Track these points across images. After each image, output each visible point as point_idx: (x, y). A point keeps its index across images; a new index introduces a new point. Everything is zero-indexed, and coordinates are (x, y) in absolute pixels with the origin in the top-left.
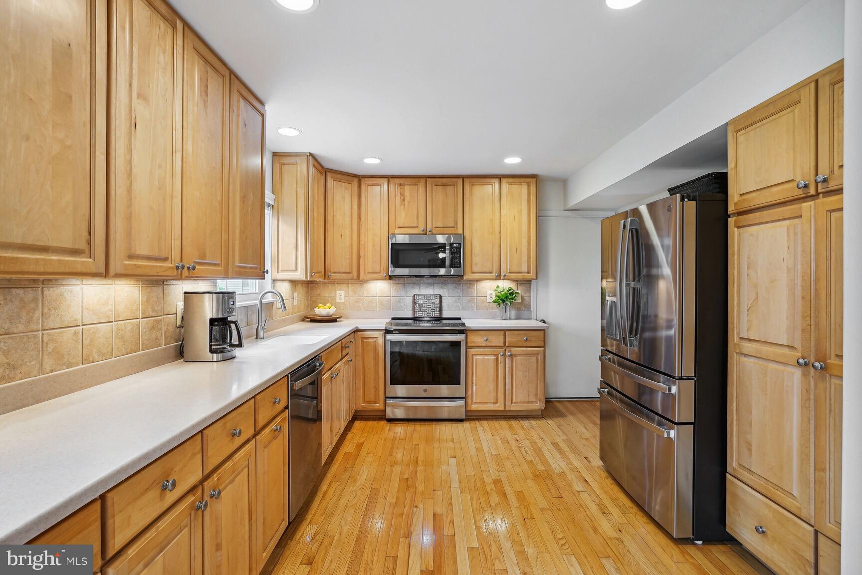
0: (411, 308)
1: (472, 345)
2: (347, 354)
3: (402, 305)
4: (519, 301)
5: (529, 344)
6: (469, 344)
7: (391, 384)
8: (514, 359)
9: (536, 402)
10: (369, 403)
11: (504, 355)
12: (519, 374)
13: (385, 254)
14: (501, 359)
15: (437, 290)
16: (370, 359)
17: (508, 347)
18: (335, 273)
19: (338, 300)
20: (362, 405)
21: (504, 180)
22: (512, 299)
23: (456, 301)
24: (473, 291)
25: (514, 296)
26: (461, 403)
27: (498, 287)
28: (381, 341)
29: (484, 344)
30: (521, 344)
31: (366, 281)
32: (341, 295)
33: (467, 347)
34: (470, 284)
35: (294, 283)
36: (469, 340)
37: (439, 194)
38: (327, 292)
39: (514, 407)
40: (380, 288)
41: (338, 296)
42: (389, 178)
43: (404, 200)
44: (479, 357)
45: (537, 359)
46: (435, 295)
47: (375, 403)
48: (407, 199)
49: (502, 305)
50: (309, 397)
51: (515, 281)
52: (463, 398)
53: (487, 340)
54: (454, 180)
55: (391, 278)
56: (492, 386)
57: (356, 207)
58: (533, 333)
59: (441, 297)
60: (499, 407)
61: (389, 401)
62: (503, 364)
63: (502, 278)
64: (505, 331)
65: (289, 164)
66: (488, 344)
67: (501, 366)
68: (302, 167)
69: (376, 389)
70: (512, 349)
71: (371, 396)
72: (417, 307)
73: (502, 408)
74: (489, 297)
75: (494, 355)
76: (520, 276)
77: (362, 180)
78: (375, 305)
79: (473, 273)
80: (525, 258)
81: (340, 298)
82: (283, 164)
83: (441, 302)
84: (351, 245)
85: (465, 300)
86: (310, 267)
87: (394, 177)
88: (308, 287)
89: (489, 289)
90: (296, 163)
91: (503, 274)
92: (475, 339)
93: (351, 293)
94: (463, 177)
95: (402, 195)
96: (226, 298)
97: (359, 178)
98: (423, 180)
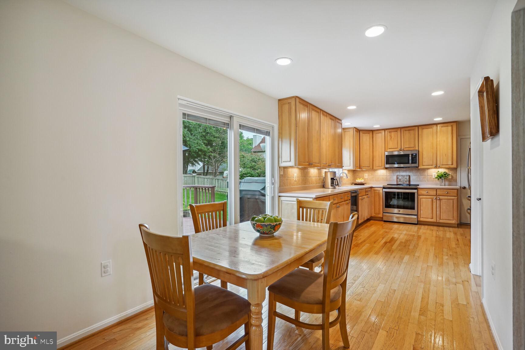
0: (396, 181)
1: (420, 194)
2: (368, 195)
3: (392, 179)
4: (450, 177)
5: (448, 195)
6: (419, 194)
7: (385, 207)
8: (441, 201)
9: (453, 220)
10: (377, 214)
11: (436, 199)
12: (444, 207)
13: (384, 159)
14: (434, 201)
15: (408, 173)
16: (377, 199)
17: (438, 196)
18: (363, 167)
19: (365, 177)
20: (373, 215)
21: (439, 126)
22: (446, 177)
23: (417, 178)
24: (426, 173)
25: (447, 175)
26: (415, 217)
27: (438, 171)
28: (381, 191)
29: (427, 194)
30: (445, 195)
31: (377, 170)
32: (366, 175)
33: (418, 195)
34: (424, 170)
35: (349, 171)
36: (419, 192)
37: (407, 134)
38: (360, 174)
39: (441, 221)
40: (382, 173)
41: (365, 176)
42: (385, 130)
43: (391, 138)
44: (424, 199)
45: (453, 201)
46: (407, 176)
47: (379, 214)
48: (392, 138)
49: (440, 179)
50: (355, 210)
51: (448, 168)
52: (416, 215)
53: (427, 192)
54: (414, 128)
55: (386, 168)
56: (430, 211)
57: (371, 142)
58: (452, 190)
59: (409, 176)
60: (434, 220)
61: (384, 214)
62: (435, 203)
63: (438, 167)
64: (436, 189)
65: (347, 131)
66: (428, 194)
67: (435, 204)
68: (351, 132)
69: (379, 209)
70: (440, 197)
71: (377, 211)
72: (398, 180)
73: (435, 221)
74: (433, 176)
75: (431, 199)
76: (447, 166)
77: (374, 132)
78: (380, 179)
79: (423, 165)
80: (450, 158)
81: (366, 177)
82: (345, 132)
83: (409, 178)
84: (370, 157)
85: (422, 177)
86: (355, 165)
87: (387, 129)
88: (353, 173)
89: (434, 172)
90: (349, 131)
91: (438, 166)
92: (421, 192)
93: (370, 175)
94: (418, 126)
95: (391, 136)
96: (335, 173)
97: (372, 132)
98: (400, 129)
